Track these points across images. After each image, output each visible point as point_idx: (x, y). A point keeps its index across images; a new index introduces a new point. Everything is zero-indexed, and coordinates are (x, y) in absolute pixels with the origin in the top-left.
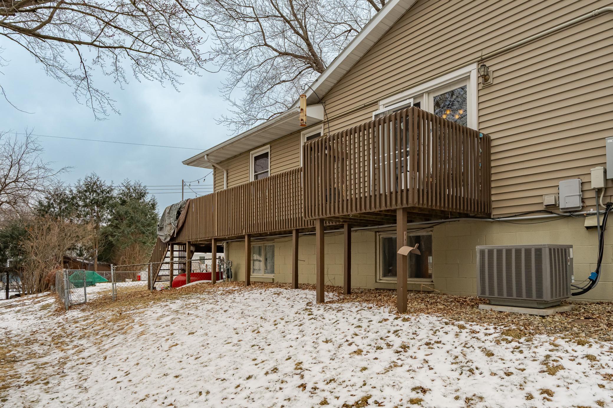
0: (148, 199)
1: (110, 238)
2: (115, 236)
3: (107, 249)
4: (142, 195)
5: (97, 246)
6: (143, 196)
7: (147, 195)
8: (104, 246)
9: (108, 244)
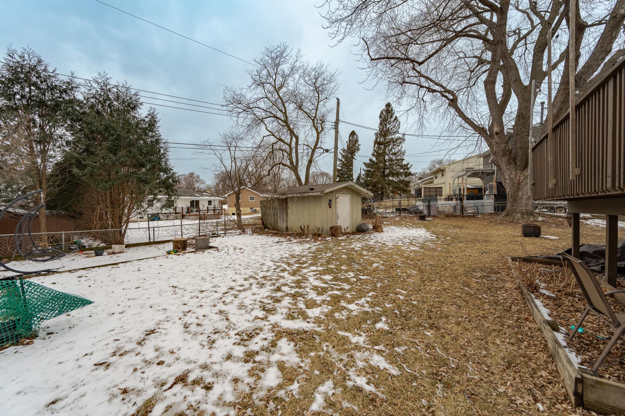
0: (142, 112)
1: (75, 170)
2: (85, 166)
3: (66, 190)
4: (133, 106)
5: (44, 186)
6: (134, 108)
7: (141, 107)
8: (58, 186)
9: (67, 183)
